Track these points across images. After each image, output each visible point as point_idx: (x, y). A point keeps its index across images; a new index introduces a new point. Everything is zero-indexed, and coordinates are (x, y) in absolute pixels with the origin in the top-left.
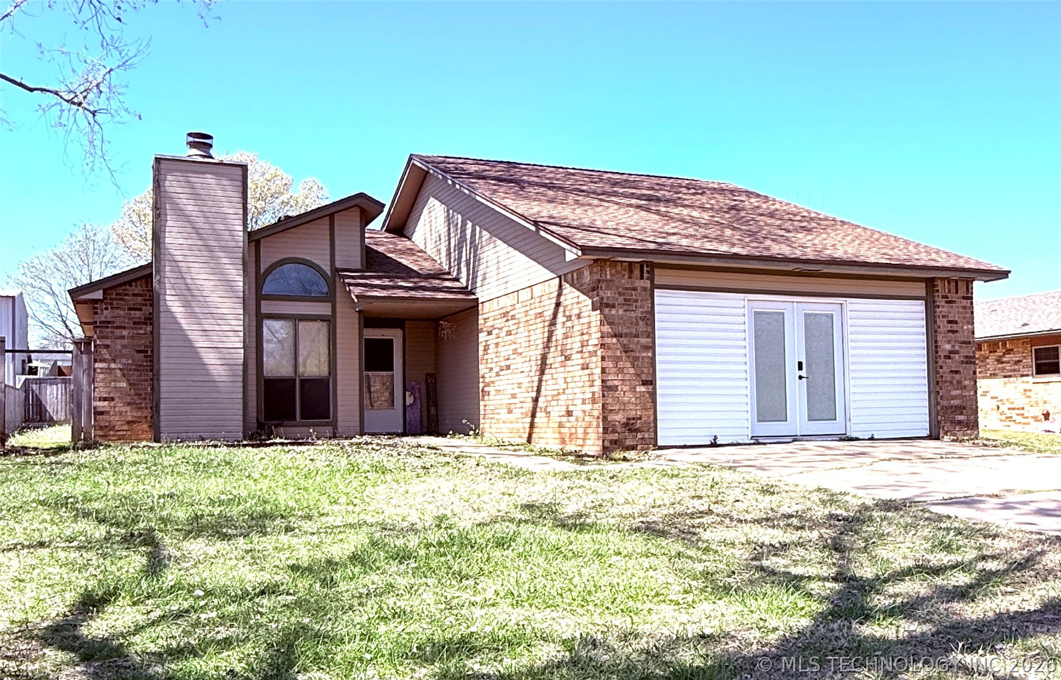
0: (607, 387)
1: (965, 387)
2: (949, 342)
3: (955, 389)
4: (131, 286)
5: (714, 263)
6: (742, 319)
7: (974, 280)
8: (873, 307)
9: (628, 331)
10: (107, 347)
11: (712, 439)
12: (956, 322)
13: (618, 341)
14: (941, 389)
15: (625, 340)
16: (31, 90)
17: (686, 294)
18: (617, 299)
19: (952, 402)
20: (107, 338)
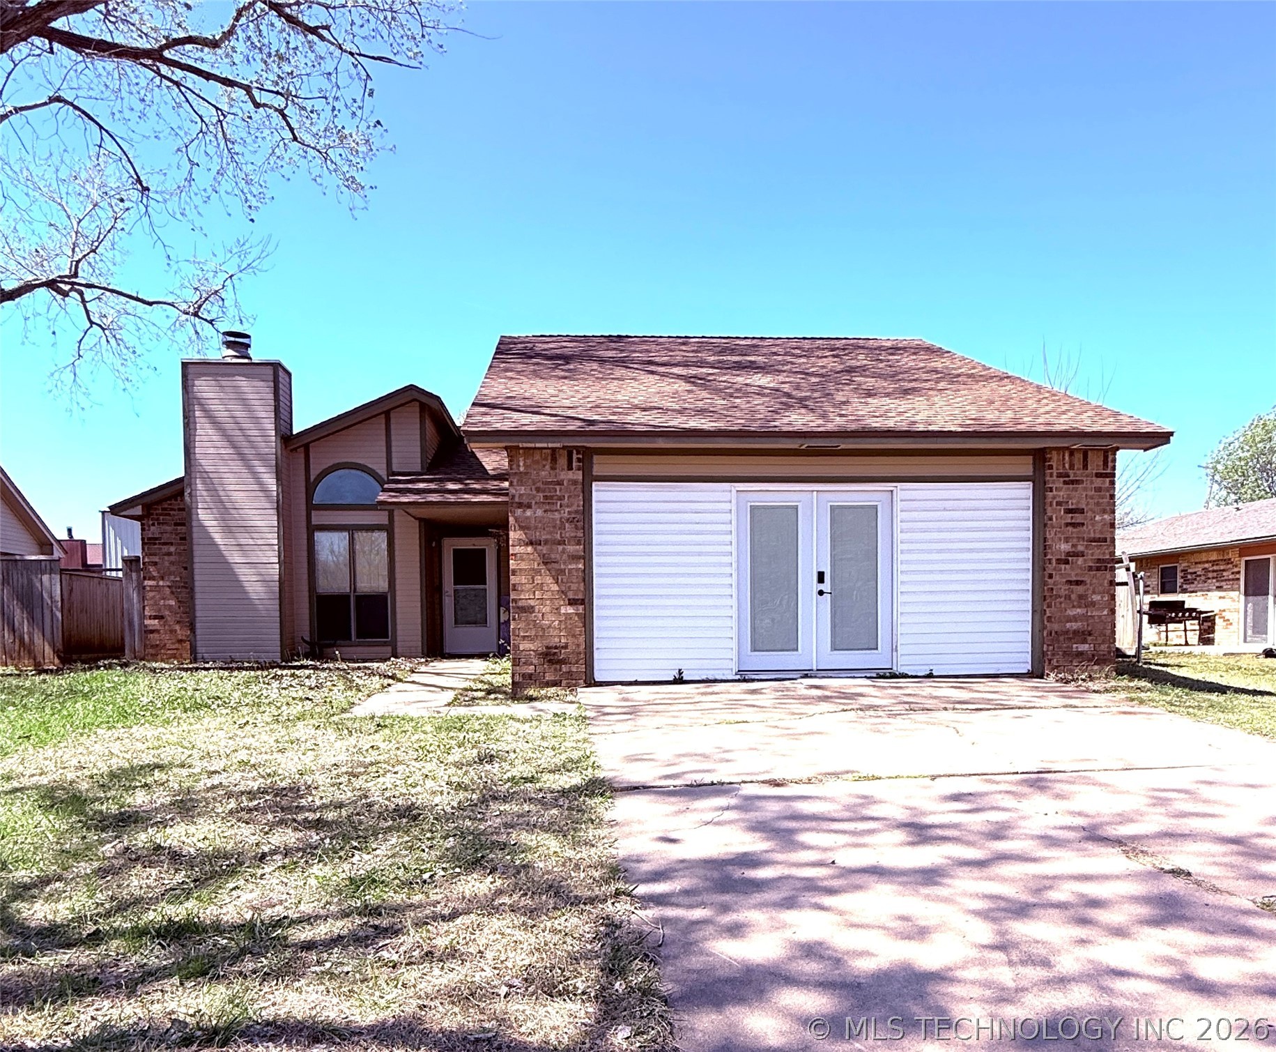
0: (518, 608)
1: (1093, 604)
2: (1067, 540)
3: (1074, 607)
4: (176, 500)
5: (661, 444)
6: (727, 517)
7: (1118, 449)
8: (945, 494)
9: (549, 537)
10: (155, 564)
11: (676, 673)
12: (1082, 511)
13: (535, 550)
14: (1049, 606)
15: (544, 549)
16: (150, 304)
17: (646, 487)
18: (534, 497)
19: (1068, 625)
20: (155, 555)
